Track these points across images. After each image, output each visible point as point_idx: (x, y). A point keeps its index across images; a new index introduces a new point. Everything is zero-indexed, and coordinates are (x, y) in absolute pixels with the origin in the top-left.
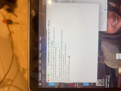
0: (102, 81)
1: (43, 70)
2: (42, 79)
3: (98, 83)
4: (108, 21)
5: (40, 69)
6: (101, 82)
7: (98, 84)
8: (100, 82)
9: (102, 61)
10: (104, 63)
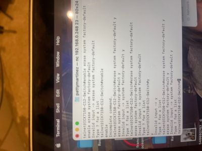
0: (191, 131)
1: (64, 112)
2: (63, 134)
3: (185, 136)
5: (58, 111)
6: (191, 133)
7: (185, 139)
8: (189, 134)
10: (194, 93)
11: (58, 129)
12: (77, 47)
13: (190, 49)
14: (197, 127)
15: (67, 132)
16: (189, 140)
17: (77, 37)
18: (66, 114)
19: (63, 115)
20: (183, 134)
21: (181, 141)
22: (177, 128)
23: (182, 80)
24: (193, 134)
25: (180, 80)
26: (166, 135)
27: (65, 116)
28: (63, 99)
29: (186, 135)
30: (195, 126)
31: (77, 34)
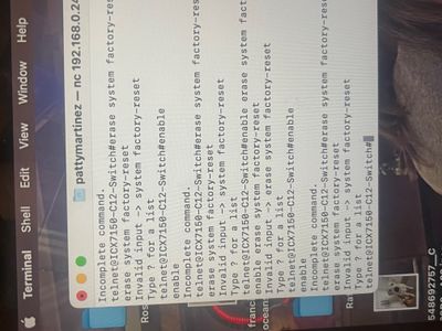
0: (405, 280)
1: (44, 231)
2: (41, 290)
3: (386, 296)
5: (25, 227)
6: (403, 287)
7: (387, 303)
8: (397, 289)
9: (403, 167)
10: (412, 176)
11: (28, 276)
12: (76, 48)
13: (399, 50)
14: (420, 272)
15: (53, 286)
16: (398, 307)
17: (75, 18)
18: (50, 236)
19: (40, 239)
20: (379, 289)
21: (375, 310)
22: (364, 273)
23: (376, 139)
24: (409, 291)
25: (372, 138)
26: (332, 292)
27: (47, 241)
28: (39, 194)
29: (390, 292)
30: (415, 268)
31: (75, 12)
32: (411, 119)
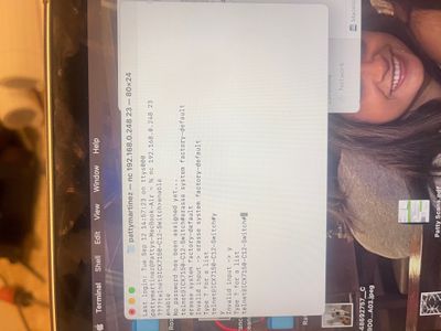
0: (343, 308)
1: (109, 271)
3: (331, 318)
4: (362, 73)
5: (98, 268)
6: (342, 312)
7: (331, 322)
8: (338, 313)
9: (343, 233)
10: (350, 239)
11: (99, 299)
12: (129, 157)
13: (342, 155)
14: (354, 302)
15: (114, 305)
16: (339, 325)
17: (129, 138)
18: (113, 274)
19: (107, 276)
20: (325, 313)
21: (323, 326)
24: (346, 314)
27: (111, 277)
28: (106, 247)
29: (333, 315)
30: (351, 299)
31: (129, 134)
32: (349, 201)
